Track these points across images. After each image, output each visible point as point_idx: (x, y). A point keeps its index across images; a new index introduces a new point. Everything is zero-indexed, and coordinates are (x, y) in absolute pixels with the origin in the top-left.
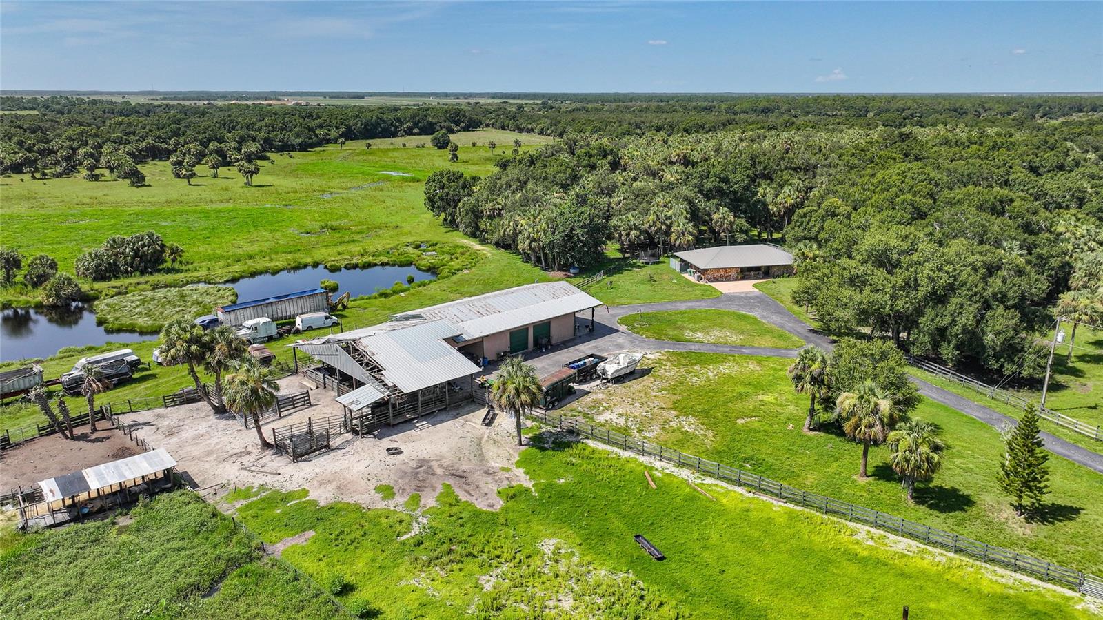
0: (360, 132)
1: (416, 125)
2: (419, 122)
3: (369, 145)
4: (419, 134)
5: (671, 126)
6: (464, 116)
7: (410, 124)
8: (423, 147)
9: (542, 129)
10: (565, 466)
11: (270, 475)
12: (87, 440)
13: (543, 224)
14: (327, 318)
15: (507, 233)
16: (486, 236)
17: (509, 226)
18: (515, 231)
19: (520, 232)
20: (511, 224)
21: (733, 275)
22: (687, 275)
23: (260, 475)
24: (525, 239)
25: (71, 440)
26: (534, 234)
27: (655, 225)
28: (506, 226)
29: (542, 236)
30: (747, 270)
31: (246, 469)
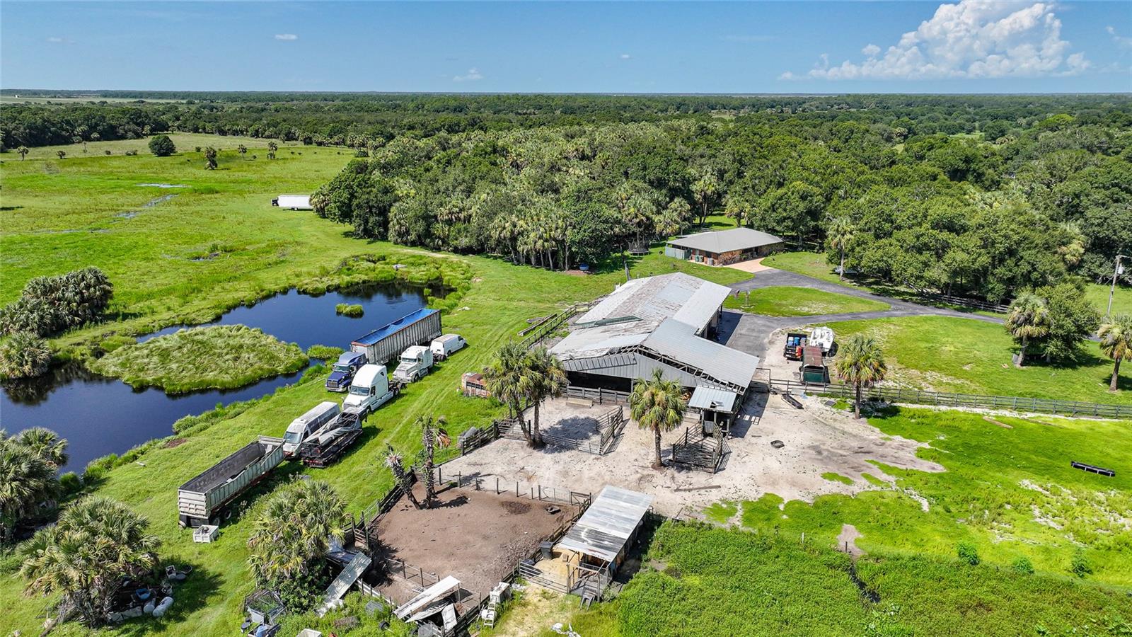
0: (24, 138)
1: (93, 128)
2: (97, 125)
3: (62, 154)
4: (98, 140)
5: (422, 125)
6: (147, 117)
7: (84, 128)
8: (135, 154)
9: (257, 131)
10: (922, 426)
11: (712, 490)
12: (447, 505)
13: (560, 222)
14: (460, 339)
15: (502, 235)
16: (440, 242)
17: (504, 228)
18: (512, 232)
19: (519, 234)
20: (507, 225)
21: (737, 256)
22: (693, 261)
23: (703, 492)
24: (531, 242)
25: (429, 508)
26: (546, 233)
27: (636, 217)
28: (500, 229)
29: (558, 234)
30: (745, 251)
31: (678, 490)
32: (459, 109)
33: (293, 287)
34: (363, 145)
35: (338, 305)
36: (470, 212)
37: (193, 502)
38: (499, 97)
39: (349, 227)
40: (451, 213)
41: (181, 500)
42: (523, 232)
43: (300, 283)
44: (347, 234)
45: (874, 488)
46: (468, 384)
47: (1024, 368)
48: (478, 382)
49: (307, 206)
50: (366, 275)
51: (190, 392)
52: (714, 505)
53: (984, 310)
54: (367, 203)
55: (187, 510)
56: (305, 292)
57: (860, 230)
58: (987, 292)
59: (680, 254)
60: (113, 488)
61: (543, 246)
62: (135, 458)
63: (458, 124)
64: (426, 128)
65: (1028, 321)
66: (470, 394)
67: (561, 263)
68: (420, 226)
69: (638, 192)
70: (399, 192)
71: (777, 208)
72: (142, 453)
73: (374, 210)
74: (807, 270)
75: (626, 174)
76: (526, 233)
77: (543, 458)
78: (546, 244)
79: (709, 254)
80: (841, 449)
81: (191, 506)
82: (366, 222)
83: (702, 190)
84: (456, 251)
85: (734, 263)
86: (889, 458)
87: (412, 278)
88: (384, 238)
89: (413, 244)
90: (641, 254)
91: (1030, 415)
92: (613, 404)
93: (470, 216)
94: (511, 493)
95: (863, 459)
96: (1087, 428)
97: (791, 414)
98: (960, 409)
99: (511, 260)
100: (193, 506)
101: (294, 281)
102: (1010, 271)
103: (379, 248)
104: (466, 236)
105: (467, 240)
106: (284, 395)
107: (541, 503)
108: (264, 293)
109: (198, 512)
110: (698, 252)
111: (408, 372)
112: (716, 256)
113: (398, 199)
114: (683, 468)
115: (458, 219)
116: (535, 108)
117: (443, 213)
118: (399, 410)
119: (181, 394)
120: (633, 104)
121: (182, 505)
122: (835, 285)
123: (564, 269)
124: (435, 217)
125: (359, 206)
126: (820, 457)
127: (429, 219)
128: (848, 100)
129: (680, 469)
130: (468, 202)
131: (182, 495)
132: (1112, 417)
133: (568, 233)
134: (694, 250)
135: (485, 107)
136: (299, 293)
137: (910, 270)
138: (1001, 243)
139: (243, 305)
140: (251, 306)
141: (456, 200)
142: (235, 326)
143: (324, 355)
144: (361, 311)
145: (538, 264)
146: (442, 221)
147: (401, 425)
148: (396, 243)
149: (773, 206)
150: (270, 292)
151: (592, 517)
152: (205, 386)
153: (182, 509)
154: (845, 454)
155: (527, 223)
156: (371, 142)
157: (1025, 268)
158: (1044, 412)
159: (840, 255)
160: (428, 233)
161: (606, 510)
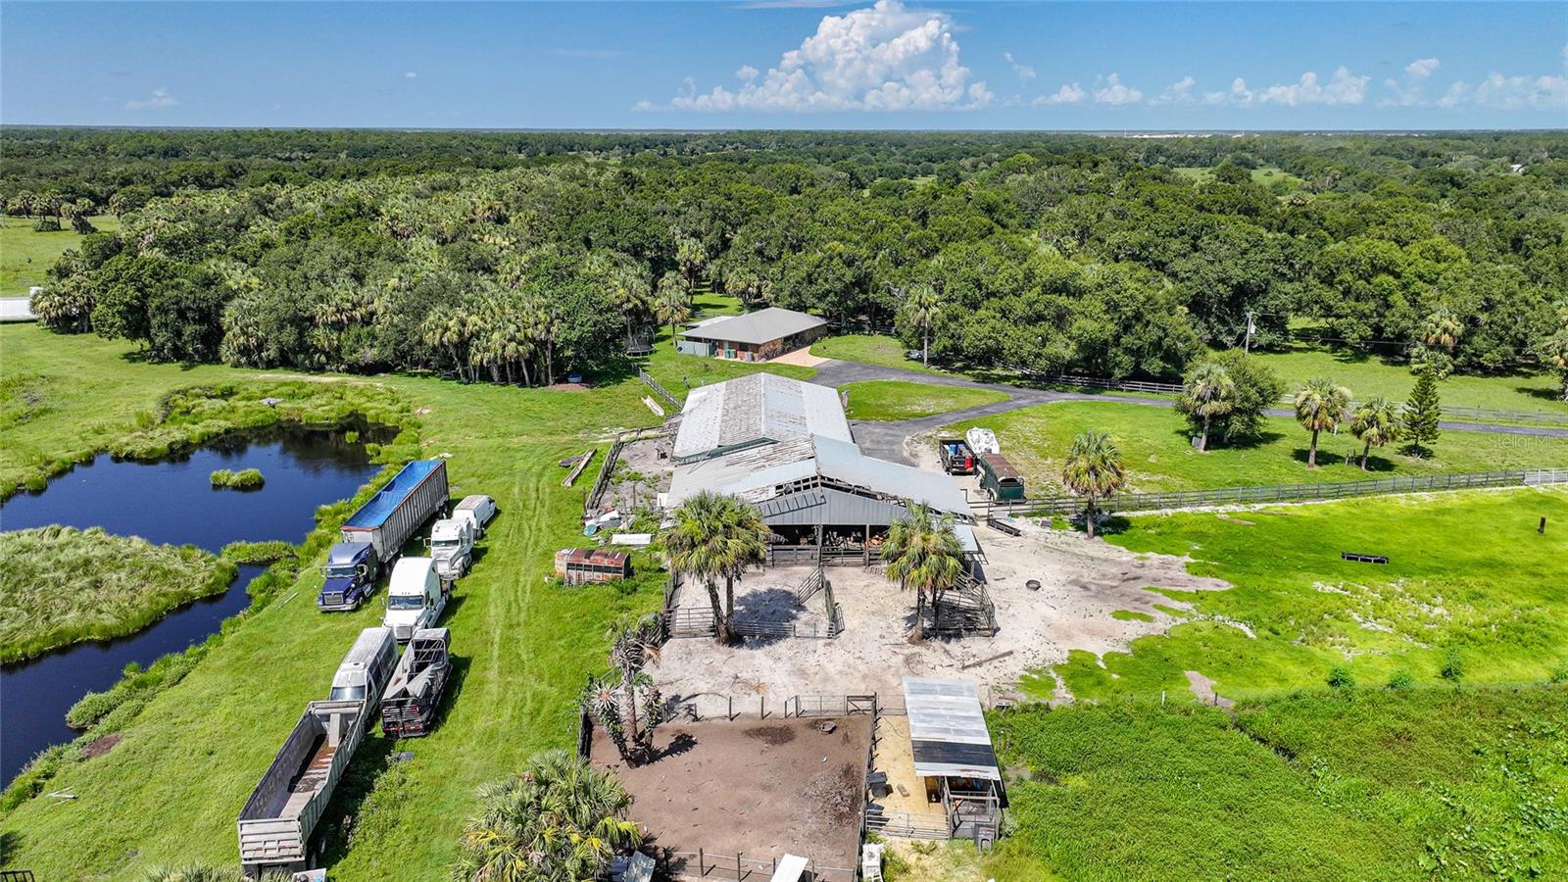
10: (1167, 537)
11: (1006, 658)
12: (666, 753)
13: (540, 313)
14: (491, 501)
15: (445, 339)
16: (323, 359)
17: (447, 329)
18: (461, 334)
19: (472, 335)
20: (451, 323)
21: (779, 347)
22: (722, 357)
23: (996, 663)
24: (497, 344)
25: (648, 763)
26: (519, 331)
27: (628, 301)
28: (440, 330)
29: (539, 333)
30: (787, 339)
31: (964, 668)
32: (173, 152)
33: (103, 451)
34: (49, 212)
35: (215, 473)
36: (371, 308)
37: (271, 837)
38: (236, 133)
39: (136, 346)
40: (340, 311)
41: (245, 839)
42: (478, 332)
43: (114, 445)
44: (131, 357)
45: (1180, 621)
46: (570, 566)
47: (1208, 452)
48: (587, 562)
49: (29, 315)
50: (227, 419)
51: (42, 655)
52: (1022, 677)
53: (1110, 389)
54: (177, 303)
55: (260, 854)
56: (129, 458)
57: (945, 300)
58: (1114, 367)
59: (702, 350)
60: (36, 850)
61: (518, 351)
62: (36, 788)
63: (211, 175)
64: (153, 181)
65: (1215, 396)
66: (574, 582)
67: (543, 377)
68: (289, 336)
69: (616, 264)
70: (230, 283)
71: (816, 280)
72: (48, 776)
73: (190, 315)
74: (875, 358)
75: (587, 242)
76: (483, 334)
77: (753, 657)
78: (520, 348)
79: (743, 347)
80: (1104, 579)
81: (268, 845)
82: (179, 334)
83: (688, 260)
84: (354, 369)
85: (777, 356)
86: (1164, 581)
87: (311, 418)
88: (211, 356)
89: (270, 365)
90: (645, 354)
91: (1259, 507)
92: (791, 565)
93: (372, 314)
94: (749, 716)
95: (1139, 587)
96: (1322, 513)
97: (1013, 545)
98: (1186, 510)
99: (457, 376)
100: (274, 845)
101: (99, 442)
102: (1140, 339)
103: (206, 375)
104: (372, 346)
105: (375, 351)
106: (242, 630)
107: (802, 721)
108: (55, 467)
109: (284, 852)
110: (726, 345)
111: (452, 562)
112: (755, 348)
113: (230, 296)
114: (950, 637)
115: (352, 319)
116: (304, 149)
117: (325, 312)
118: (473, 622)
119: (26, 662)
120: (454, 143)
121: (246, 847)
122: (922, 373)
123: (547, 384)
124: (312, 319)
125: (162, 310)
126: (1089, 593)
127: (303, 323)
128: (743, 138)
129: (947, 638)
130: (365, 293)
131: (246, 829)
132: (1333, 497)
133: (554, 329)
134: (721, 342)
135: (217, 149)
136: (117, 459)
137: (1028, 347)
138: (1127, 306)
139: (23, 491)
140: (38, 491)
141: (343, 290)
142: (48, 530)
143: (258, 557)
144: (260, 479)
145: (504, 380)
146: (325, 324)
147: (496, 646)
148: (237, 365)
149: (809, 275)
150: (64, 463)
151: (924, 725)
152: (68, 641)
153: (248, 855)
154: (1114, 584)
155: (482, 319)
156: (66, 205)
157: (1154, 334)
158: (1269, 501)
159: (922, 334)
160: (303, 347)
161: (933, 711)
